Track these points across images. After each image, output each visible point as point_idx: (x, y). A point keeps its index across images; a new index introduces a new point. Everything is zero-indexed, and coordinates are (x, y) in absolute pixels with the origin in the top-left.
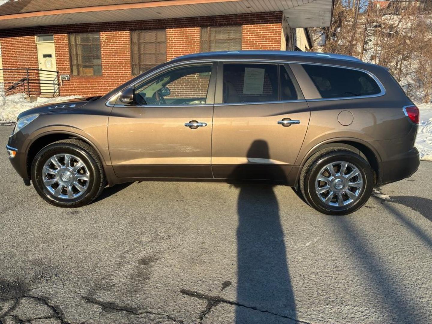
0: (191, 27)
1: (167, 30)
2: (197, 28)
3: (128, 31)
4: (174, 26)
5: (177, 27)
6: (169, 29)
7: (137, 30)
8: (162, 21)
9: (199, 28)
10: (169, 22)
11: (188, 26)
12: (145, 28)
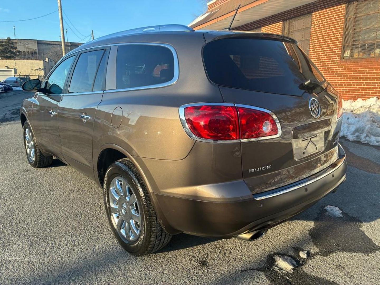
0: (337, 6)
1: (313, 13)
2: (343, 6)
3: (281, 21)
4: (320, 8)
5: (323, 8)
6: (315, 13)
7: (288, 19)
8: (310, 5)
9: (345, 5)
10: (316, 4)
11: (333, 5)
12: (295, 16)
